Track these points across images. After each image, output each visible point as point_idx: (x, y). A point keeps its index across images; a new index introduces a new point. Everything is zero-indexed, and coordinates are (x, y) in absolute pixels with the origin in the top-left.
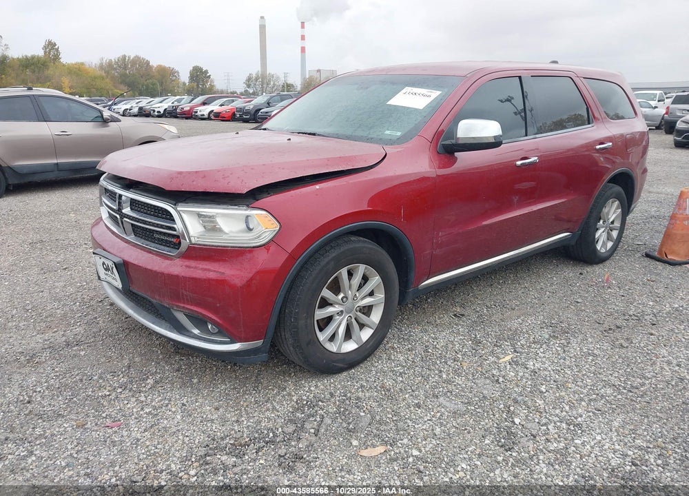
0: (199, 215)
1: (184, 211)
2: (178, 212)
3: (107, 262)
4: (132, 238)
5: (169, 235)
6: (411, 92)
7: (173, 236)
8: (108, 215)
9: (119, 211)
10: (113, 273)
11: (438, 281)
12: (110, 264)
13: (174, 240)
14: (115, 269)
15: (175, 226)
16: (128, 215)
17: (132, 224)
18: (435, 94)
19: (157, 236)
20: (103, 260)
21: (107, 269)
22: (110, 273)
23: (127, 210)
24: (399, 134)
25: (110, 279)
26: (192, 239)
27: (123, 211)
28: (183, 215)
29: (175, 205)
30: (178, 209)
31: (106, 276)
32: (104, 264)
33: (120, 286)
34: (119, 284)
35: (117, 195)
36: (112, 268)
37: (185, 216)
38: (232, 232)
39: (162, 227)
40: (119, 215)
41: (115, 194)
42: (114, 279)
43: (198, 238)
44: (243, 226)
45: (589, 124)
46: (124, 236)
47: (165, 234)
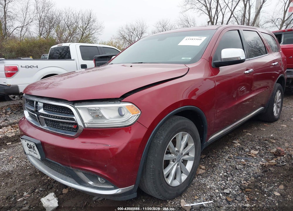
0: (89, 110)
1: (79, 108)
2: (76, 109)
3: (30, 143)
4: (45, 127)
5: (70, 123)
6: (190, 38)
7: (72, 124)
8: (29, 115)
9: (37, 111)
10: (34, 149)
11: (216, 137)
12: (32, 144)
13: (73, 126)
14: (35, 148)
15: (74, 117)
16: (42, 114)
17: (45, 119)
18: (204, 38)
19: (61, 125)
20: (27, 142)
21: (30, 147)
22: (32, 150)
23: (41, 111)
24: (190, 58)
25: (32, 154)
26: (86, 124)
27: (39, 111)
28: (79, 110)
29: (73, 104)
30: (75, 107)
31: (30, 152)
32: (28, 144)
33: (40, 158)
34: (38, 156)
35: (35, 102)
36: (34, 147)
37: (80, 111)
38: (111, 118)
39: (64, 119)
40: (36, 114)
41: (33, 102)
42: (35, 153)
43: (89, 123)
44: (117, 114)
45: (266, 54)
46: (41, 126)
47: (67, 123)
